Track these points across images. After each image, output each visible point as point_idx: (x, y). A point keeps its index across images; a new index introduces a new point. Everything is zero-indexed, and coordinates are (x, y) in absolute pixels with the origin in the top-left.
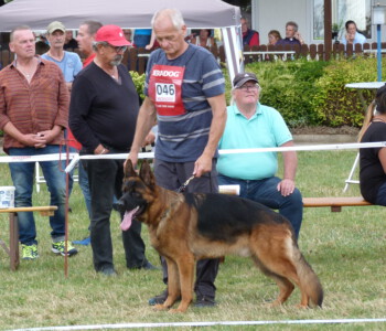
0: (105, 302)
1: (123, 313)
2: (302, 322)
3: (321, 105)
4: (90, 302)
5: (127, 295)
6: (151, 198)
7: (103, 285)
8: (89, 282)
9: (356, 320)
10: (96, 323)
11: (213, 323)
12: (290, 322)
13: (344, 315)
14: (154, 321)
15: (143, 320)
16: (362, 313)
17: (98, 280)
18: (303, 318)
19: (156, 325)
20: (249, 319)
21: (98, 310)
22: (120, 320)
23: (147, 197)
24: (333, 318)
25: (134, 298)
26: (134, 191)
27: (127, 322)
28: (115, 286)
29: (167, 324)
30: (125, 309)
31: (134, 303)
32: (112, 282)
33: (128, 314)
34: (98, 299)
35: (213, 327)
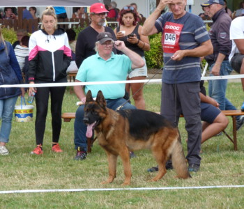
0: (16, 177)
1: (27, 183)
2: (138, 189)
3: (154, 55)
4: (6, 177)
5: (30, 173)
6: (104, 115)
7: (14, 166)
8: (6, 164)
9: (172, 188)
10: (9, 190)
11: (83, 190)
12: (131, 189)
13: (165, 185)
14: (46, 189)
15: (39, 188)
16: (176, 183)
17: (12, 163)
18: (139, 187)
19: (47, 191)
20: (106, 187)
21: (11, 181)
22: (25, 188)
23: (102, 115)
24: (158, 187)
25: (34, 175)
26: (93, 111)
27: (29, 189)
28: (22, 167)
29: (54, 190)
30: (29, 181)
31: (33, 177)
32: (20, 165)
33: (30, 184)
34: (11, 175)
35: (83, 192)
